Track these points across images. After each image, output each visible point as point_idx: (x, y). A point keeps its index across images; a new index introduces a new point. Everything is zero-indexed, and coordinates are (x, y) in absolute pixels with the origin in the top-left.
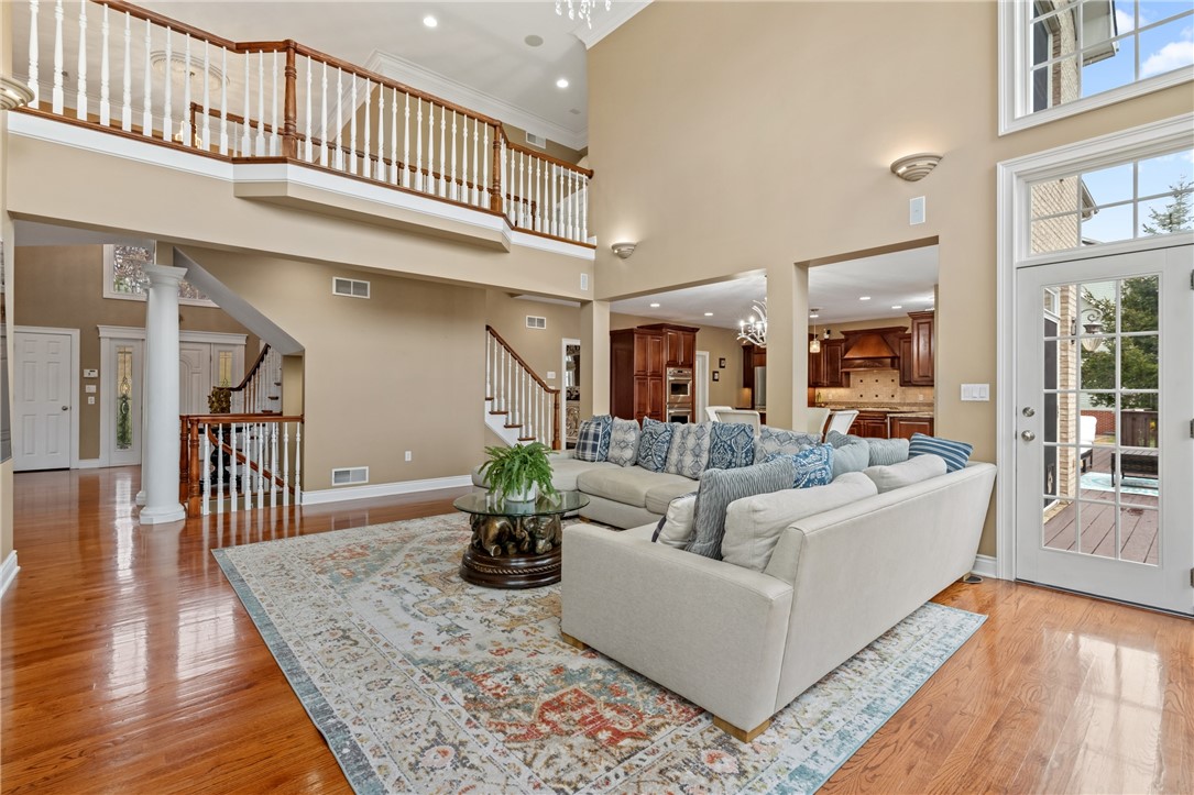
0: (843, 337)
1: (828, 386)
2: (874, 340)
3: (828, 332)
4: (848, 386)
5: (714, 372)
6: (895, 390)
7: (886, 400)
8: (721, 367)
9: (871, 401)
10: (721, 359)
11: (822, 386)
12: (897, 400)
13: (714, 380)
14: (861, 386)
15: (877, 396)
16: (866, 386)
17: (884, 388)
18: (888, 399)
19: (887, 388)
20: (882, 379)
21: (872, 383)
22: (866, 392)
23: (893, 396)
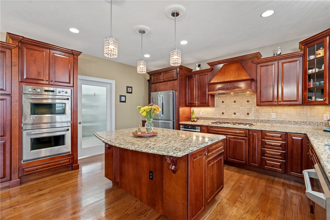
0: (209, 67)
1: (199, 106)
2: (234, 67)
3: (199, 66)
4: (213, 106)
5: (121, 96)
6: (250, 109)
7: (243, 117)
8: (128, 93)
9: (231, 118)
10: (128, 87)
11: (195, 106)
12: (251, 117)
13: (121, 102)
14: (223, 106)
15: (235, 114)
16: (227, 106)
17: (241, 108)
18: (244, 116)
19: (243, 107)
20: (239, 100)
21: (231, 104)
22: (226, 110)
23: (248, 114)
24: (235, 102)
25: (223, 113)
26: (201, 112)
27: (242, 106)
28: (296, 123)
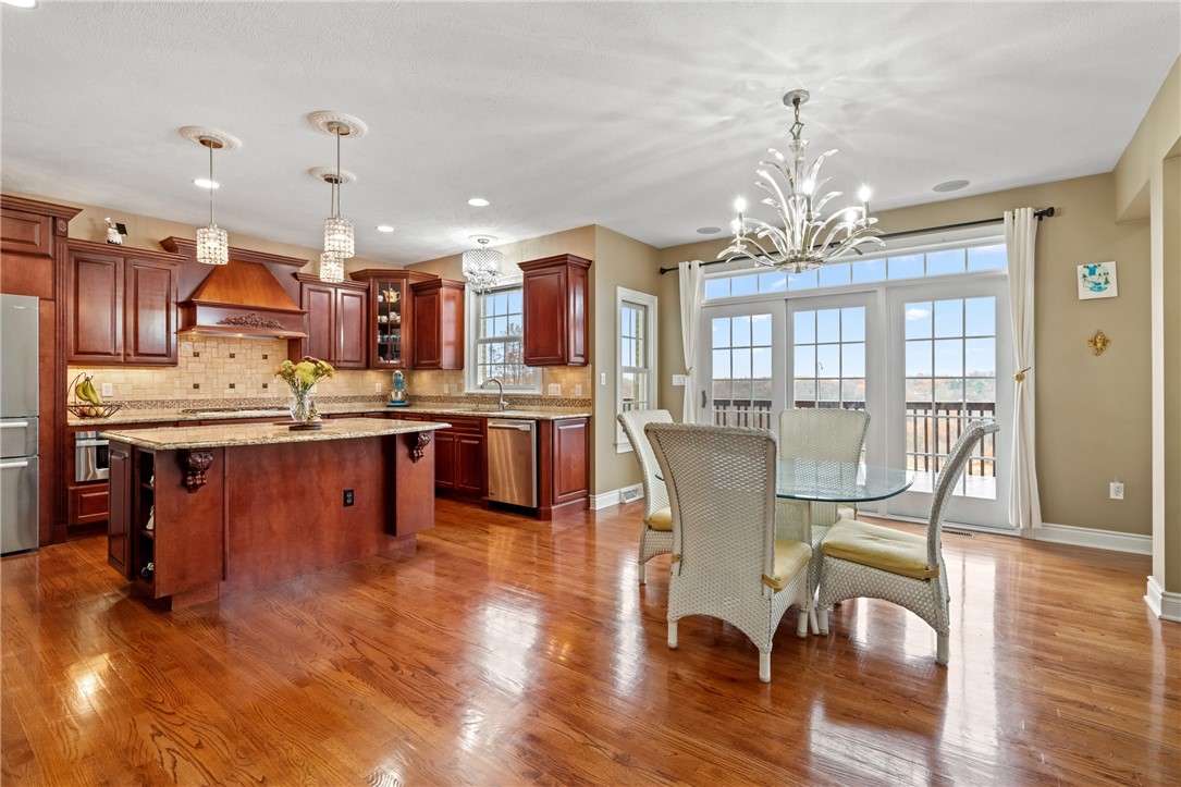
9: (220, 397)
15: (232, 386)
16: (209, 366)
17: (249, 371)
18: (255, 390)
19: (254, 371)
20: (244, 351)
21: (221, 360)
22: (207, 378)
23: (265, 386)
24: (232, 356)
25: (196, 386)
26: (111, 385)
27: (251, 368)
28: (345, 399)
